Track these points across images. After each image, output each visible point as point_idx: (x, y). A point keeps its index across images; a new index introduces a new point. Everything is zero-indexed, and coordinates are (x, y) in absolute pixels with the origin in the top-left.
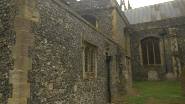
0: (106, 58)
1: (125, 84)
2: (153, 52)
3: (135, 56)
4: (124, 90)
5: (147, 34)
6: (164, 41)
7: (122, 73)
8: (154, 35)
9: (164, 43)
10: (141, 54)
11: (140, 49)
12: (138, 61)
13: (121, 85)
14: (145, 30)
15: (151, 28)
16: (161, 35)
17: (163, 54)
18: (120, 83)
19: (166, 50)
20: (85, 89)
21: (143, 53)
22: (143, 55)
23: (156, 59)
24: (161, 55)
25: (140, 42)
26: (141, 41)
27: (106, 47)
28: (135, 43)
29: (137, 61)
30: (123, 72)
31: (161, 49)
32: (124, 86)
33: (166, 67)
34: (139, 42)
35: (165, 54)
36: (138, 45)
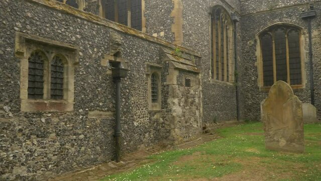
0: (109, 72)
1: (172, 126)
2: (286, 58)
3: (246, 69)
4: (170, 137)
5: (275, 18)
6: (310, 33)
7: (167, 104)
8: (290, 20)
9: (310, 38)
10: (259, 63)
11: (258, 52)
12: (253, 79)
13: (164, 127)
14: (271, 10)
15: (283, 5)
16: (305, 19)
17: (306, 63)
18: (163, 123)
19: (313, 53)
20: (27, 131)
21: (264, 61)
22: (264, 66)
23: (290, 74)
24: (303, 64)
25: (259, 36)
26: (262, 35)
27: (113, 51)
28: (249, 40)
29: (250, 78)
30: (169, 101)
31: (304, 51)
32: (170, 130)
33: (313, 90)
34: (257, 37)
35: (311, 63)
36: (255, 45)
